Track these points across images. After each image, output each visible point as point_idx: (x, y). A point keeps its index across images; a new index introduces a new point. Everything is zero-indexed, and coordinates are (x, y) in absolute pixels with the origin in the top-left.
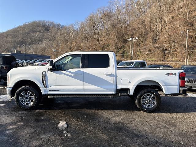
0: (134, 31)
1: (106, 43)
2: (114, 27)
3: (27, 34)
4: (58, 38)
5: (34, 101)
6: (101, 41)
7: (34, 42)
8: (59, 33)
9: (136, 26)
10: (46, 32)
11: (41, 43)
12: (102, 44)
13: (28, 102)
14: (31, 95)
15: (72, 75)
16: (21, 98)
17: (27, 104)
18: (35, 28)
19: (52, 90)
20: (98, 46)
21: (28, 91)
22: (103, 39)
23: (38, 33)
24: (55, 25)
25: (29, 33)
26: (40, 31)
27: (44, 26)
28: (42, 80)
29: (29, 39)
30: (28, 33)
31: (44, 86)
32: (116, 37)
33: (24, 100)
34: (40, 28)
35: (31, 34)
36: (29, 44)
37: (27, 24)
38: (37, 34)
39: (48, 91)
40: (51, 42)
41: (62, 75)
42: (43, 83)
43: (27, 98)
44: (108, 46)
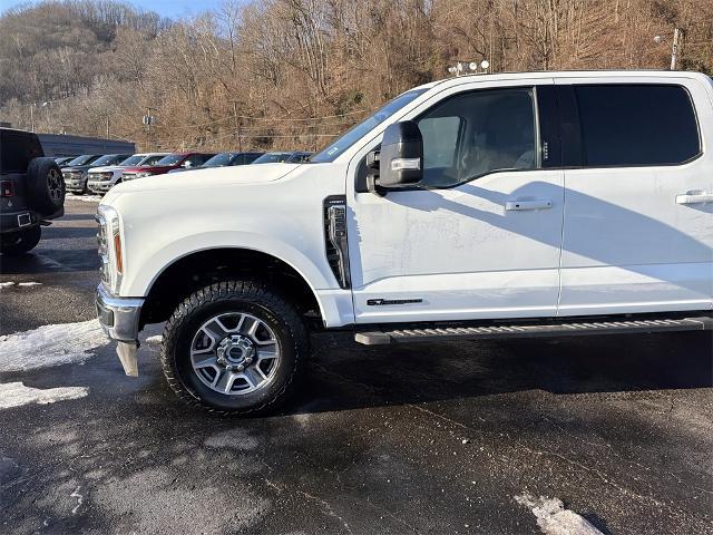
0: (458, 41)
1: (347, 87)
2: (381, 23)
3: (24, 56)
4: (153, 69)
5: (277, 364)
6: (328, 79)
7: (55, 90)
8: (160, 51)
9: (465, 21)
10: (100, 46)
11: (85, 91)
12: (334, 91)
13: (242, 376)
14: (261, 333)
15: (499, 210)
16: (199, 358)
17: (239, 383)
18: (53, 31)
19: (383, 302)
20: (319, 100)
21: (244, 315)
22: (336, 70)
23: (68, 52)
24: (135, 19)
25: (29, 54)
26: (75, 45)
27: (88, 23)
28: (328, 244)
29: (33, 77)
30: (26, 53)
31: (338, 277)
32: (390, 65)
33: (221, 365)
34: (76, 31)
35: (40, 56)
36: (38, 99)
37: (18, 11)
38: (64, 56)
39: (358, 306)
40: (127, 87)
41: (442, 212)
42: (333, 264)
43: (236, 353)
44: (358, 99)
